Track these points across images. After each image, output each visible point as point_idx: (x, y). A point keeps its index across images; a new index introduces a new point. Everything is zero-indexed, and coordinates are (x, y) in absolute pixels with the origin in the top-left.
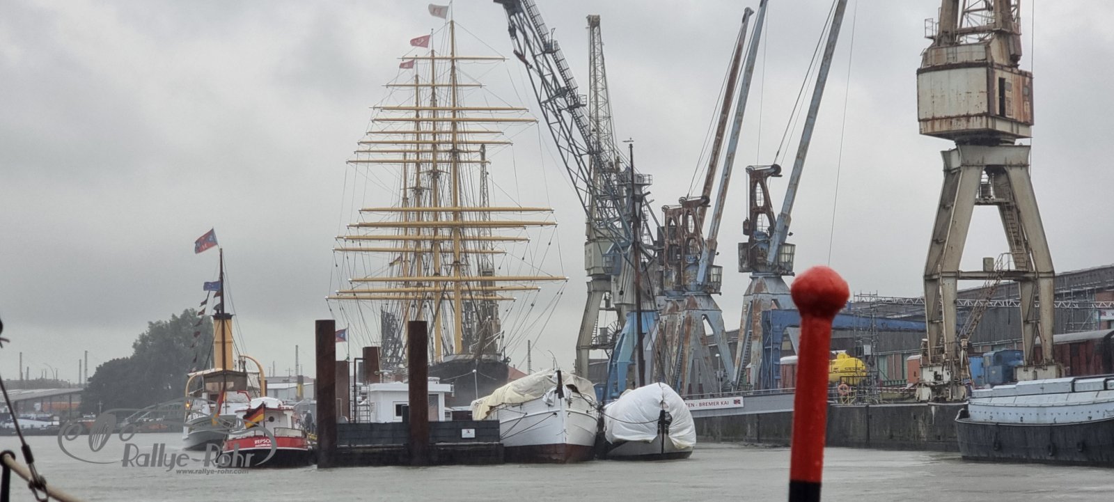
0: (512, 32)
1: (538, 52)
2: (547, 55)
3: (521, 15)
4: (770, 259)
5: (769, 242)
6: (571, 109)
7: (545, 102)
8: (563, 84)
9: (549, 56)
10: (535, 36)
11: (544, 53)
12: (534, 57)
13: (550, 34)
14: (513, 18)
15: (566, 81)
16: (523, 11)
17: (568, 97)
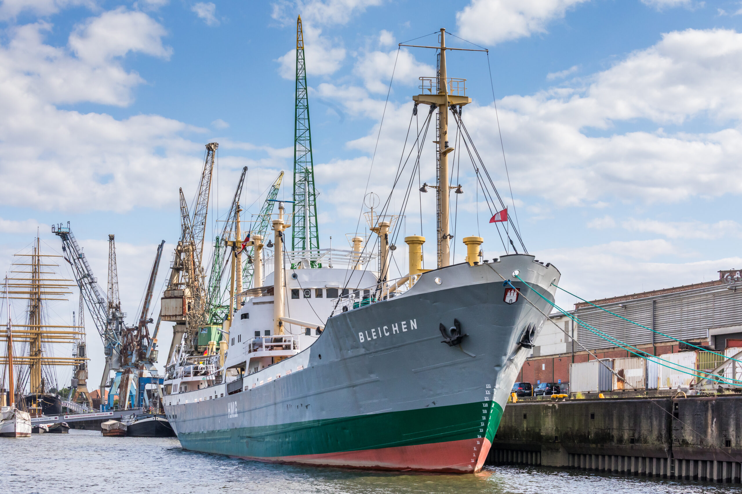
0: (64, 249)
1: (75, 258)
2: (79, 259)
3: (68, 241)
4: (148, 356)
5: (147, 349)
6: (90, 283)
7: (79, 280)
8: (86, 272)
9: (80, 260)
10: (74, 251)
11: (78, 258)
12: (74, 260)
13: (81, 250)
14: (65, 242)
15: (88, 271)
16: (69, 240)
17: (89, 278)
